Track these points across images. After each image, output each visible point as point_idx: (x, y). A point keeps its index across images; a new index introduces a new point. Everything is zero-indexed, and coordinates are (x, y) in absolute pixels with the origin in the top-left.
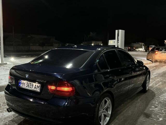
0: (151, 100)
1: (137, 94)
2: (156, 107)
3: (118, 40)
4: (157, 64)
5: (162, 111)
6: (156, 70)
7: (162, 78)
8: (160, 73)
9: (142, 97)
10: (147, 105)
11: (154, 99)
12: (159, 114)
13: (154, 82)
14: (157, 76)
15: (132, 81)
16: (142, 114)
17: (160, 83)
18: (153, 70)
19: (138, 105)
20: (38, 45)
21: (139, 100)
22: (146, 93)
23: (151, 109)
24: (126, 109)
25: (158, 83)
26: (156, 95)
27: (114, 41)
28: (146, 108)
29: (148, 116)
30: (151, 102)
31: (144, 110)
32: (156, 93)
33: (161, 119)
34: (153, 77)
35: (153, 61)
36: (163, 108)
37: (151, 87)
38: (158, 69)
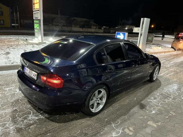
0: (154, 91)
1: (144, 82)
2: (155, 99)
3: (142, 28)
4: (180, 52)
5: (159, 104)
6: (175, 59)
7: (177, 67)
8: (177, 62)
9: (147, 86)
10: (147, 96)
11: (157, 90)
12: (154, 107)
13: (167, 72)
14: (173, 66)
15: (144, 70)
16: (138, 104)
17: (172, 73)
18: (172, 58)
19: (139, 94)
20: (79, 26)
21: (142, 89)
22: (153, 83)
23: (149, 100)
24: (125, 97)
25: (170, 73)
26: (161, 86)
27: (138, 29)
28: (145, 98)
29: (142, 107)
30: (153, 93)
31: (142, 101)
32: (162, 83)
33: (154, 112)
34: (168, 66)
35: (176, 49)
36: (161, 100)
37: (161, 77)
38: (178, 58)
